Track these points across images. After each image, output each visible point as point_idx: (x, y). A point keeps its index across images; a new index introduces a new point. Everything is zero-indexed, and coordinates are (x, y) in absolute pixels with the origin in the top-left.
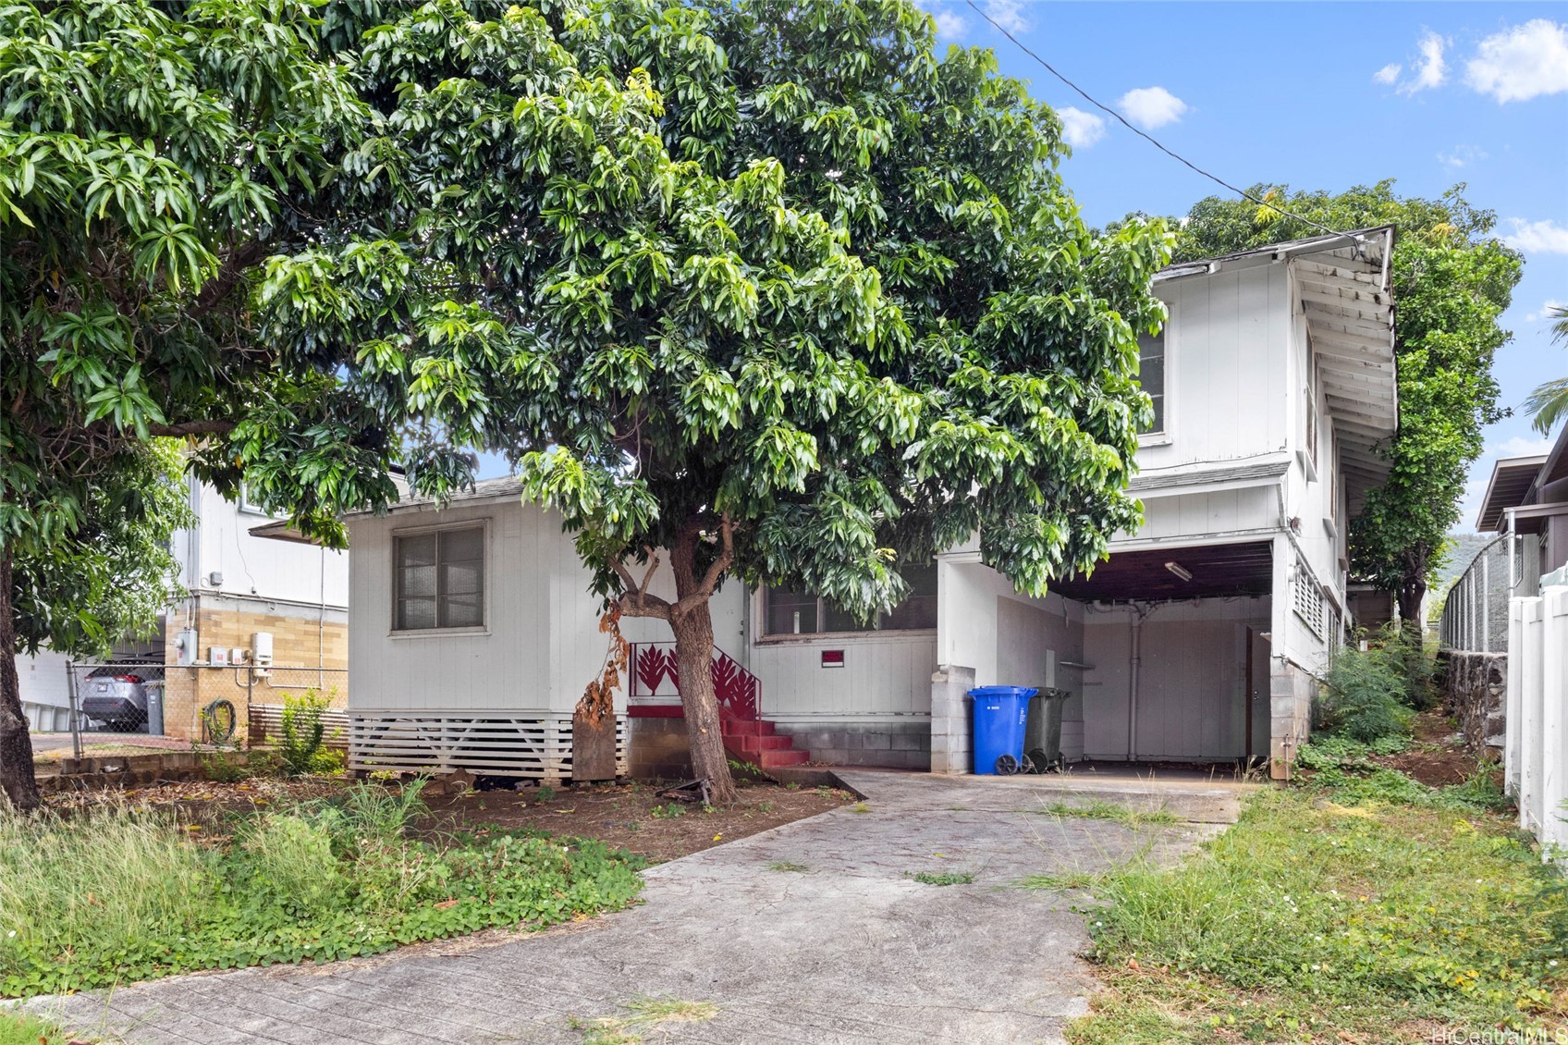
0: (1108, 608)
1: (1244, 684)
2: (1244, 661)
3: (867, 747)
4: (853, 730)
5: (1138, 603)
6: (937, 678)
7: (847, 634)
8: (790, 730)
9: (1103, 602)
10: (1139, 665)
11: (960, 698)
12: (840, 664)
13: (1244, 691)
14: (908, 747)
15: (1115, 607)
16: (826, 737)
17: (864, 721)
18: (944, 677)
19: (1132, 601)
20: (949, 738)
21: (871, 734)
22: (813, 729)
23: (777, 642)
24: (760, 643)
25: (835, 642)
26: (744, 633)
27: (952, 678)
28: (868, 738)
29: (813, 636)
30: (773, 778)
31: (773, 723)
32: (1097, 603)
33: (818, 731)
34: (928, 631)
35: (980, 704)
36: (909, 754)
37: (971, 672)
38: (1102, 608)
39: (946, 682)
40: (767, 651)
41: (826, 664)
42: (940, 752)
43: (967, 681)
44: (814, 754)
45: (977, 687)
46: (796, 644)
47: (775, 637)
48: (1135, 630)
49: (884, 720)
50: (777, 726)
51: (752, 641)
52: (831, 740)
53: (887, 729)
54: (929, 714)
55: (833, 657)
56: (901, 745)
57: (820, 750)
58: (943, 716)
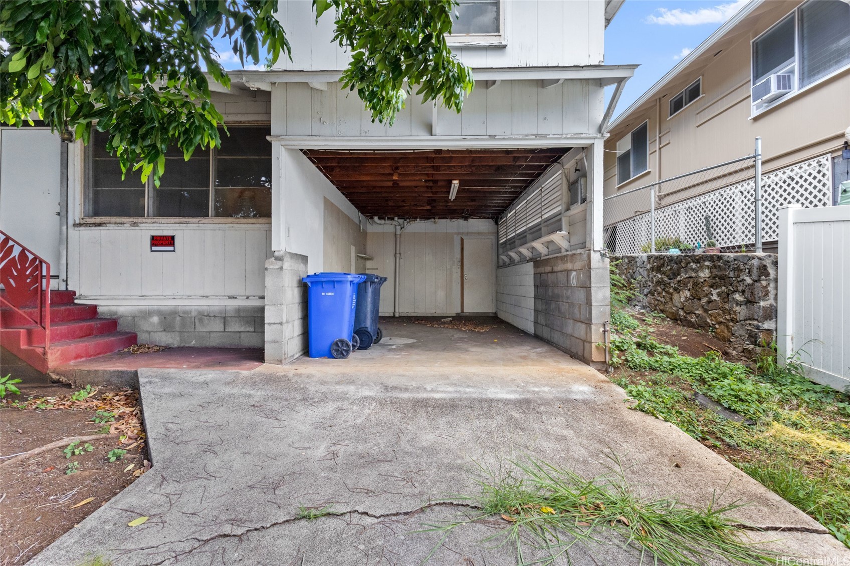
0: (382, 222)
1: (459, 270)
2: (459, 257)
3: (199, 328)
4: (185, 312)
5: (399, 220)
6: (271, 264)
7: (177, 219)
8: (115, 313)
9: (379, 218)
10: (400, 258)
11: (295, 284)
12: (171, 248)
13: (459, 275)
14: (242, 329)
15: (387, 222)
16: (155, 319)
17: (196, 304)
18: (279, 263)
19: (396, 219)
20: (284, 326)
21: (204, 316)
22: (141, 312)
23: (100, 225)
24: (80, 225)
25: (165, 227)
26: (63, 213)
27: (288, 264)
28: (201, 320)
29: (140, 220)
30: (63, 379)
31: (95, 307)
32: (376, 218)
33: (147, 314)
34: (262, 220)
35: (314, 291)
36: (243, 335)
37: (304, 259)
38: (379, 221)
39: (281, 268)
40: (85, 232)
41: (154, 248)
42: (275, 342)
43: (301, 267)
44: (142, 338)
45: (311, 273)
46: (121, 227)
47: (98, 220)
48: (398, 236)
49: (216, 304)
50: (100, 309)
51: (71, 222)
52: (161, 323)
53: (220, 312)
54: (263, 298)
55: (163, 242)
56: (235, 327)
57: (149, 332)
58: (278, 304)
